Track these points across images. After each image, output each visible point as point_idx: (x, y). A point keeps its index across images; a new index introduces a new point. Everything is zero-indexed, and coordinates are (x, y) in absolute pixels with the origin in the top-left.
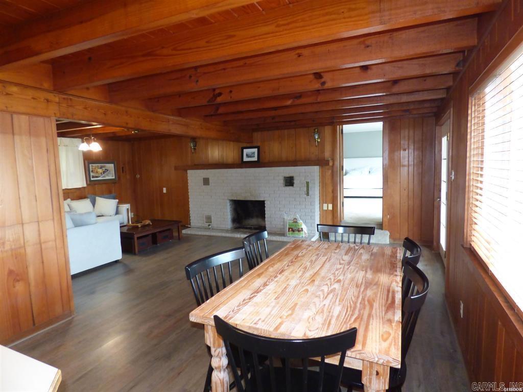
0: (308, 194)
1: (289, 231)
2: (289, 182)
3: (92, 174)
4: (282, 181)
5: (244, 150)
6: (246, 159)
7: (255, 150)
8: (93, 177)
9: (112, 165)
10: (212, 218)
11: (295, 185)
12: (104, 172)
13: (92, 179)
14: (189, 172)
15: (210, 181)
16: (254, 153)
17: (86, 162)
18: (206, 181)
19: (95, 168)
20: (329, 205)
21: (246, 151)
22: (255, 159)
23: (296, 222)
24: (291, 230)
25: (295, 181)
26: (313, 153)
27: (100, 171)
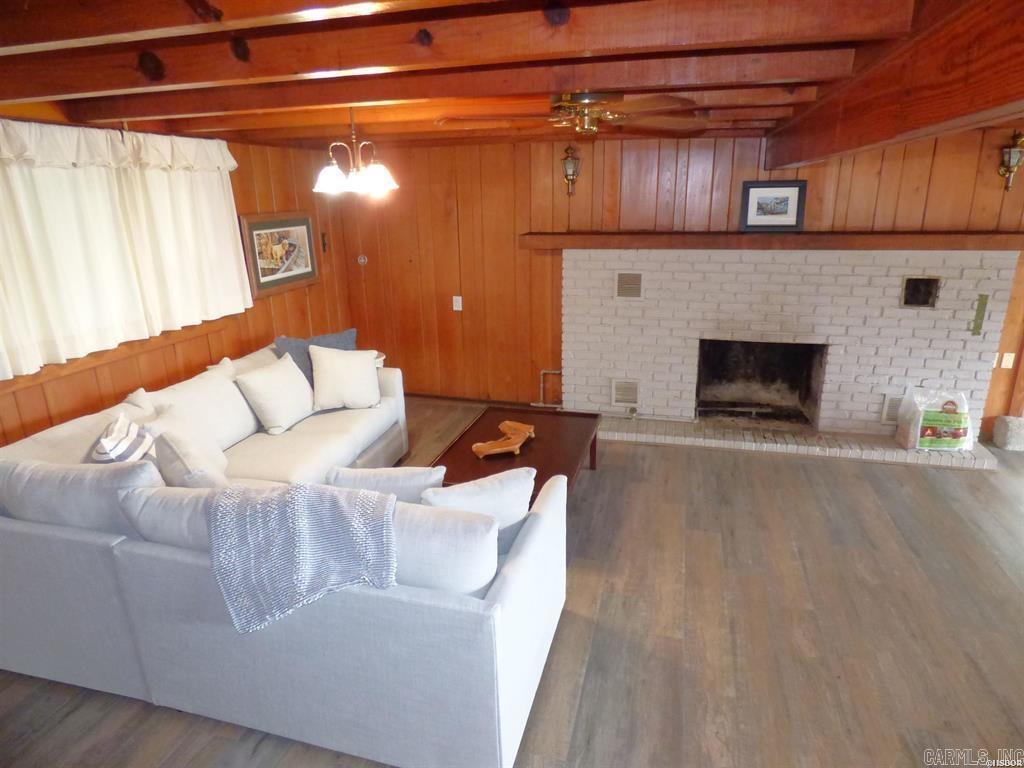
0: (976, 330)
1: (922, 435)
2: (920, 292)
3: (261, 264)
4: (897, 291)
5: (752, 190)
6: (754, 218)
7: (792, 193)
8: (266, 272)
9: (303, 229)
10: (641, 390)
11: (938, 304)
12: (288, 254)
13: (263, 280)
14: (569, 255)
15: (644, 285)
16: (785, 201)
17: (244, 222)
18: (629, 285)
19: (267, 244)
20: (1006, 355)
21: (756, 195)
22: (789, 219)
23: (954, 412)
24: (929, 432)
25: (942, 293)
26: (984, 209)
27: (278, 250)
